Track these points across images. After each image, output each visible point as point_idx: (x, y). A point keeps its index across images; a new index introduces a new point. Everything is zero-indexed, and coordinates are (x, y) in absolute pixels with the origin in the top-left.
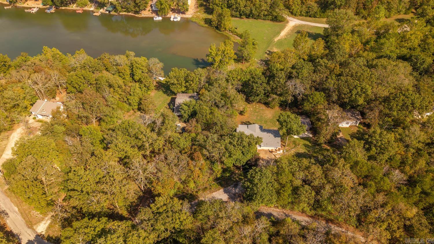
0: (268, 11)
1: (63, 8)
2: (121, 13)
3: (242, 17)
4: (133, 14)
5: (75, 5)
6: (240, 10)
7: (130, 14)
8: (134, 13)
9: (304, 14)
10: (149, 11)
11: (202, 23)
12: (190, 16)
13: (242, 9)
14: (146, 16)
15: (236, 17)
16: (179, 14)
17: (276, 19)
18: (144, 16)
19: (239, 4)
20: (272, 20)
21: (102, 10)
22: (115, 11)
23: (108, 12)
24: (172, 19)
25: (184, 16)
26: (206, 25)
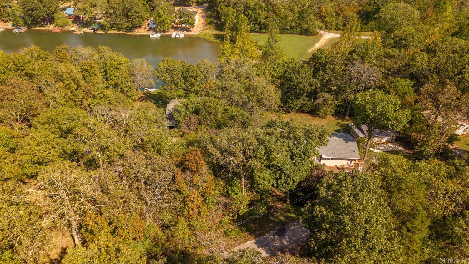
0: (296, 23)
1: (37, 28)
2: (109, 32)
3: (263, 31)
4: (124, 32)
5: (53, 26)
6: (260, 22)
7: (121, 32)
8: (126, 31)
9: (341, 27)
10: (145, 29)
11: (213, 39)
12: (197, 33)
13: (262, 20)
14: (140, 34)
15: (255, 32)
16: (183, 31)
17: (306, 32)
18: (138, 34)
19: (259, 15)
20: (301, 34)
21: (86, 30)
22: (102, 30)
23: (92, 31)
24: (173, 36)
25: (189, 33)
26: (218, 41)
